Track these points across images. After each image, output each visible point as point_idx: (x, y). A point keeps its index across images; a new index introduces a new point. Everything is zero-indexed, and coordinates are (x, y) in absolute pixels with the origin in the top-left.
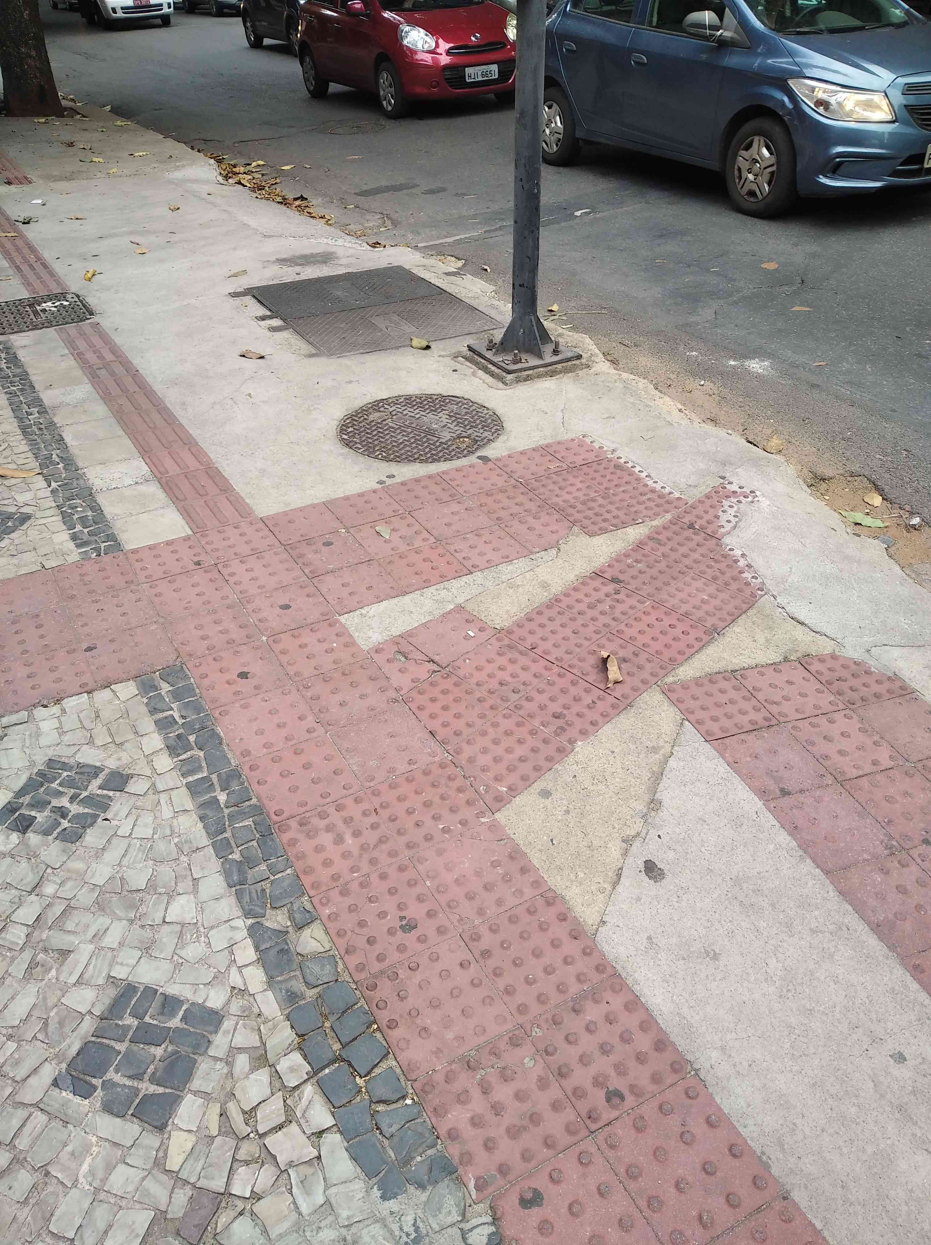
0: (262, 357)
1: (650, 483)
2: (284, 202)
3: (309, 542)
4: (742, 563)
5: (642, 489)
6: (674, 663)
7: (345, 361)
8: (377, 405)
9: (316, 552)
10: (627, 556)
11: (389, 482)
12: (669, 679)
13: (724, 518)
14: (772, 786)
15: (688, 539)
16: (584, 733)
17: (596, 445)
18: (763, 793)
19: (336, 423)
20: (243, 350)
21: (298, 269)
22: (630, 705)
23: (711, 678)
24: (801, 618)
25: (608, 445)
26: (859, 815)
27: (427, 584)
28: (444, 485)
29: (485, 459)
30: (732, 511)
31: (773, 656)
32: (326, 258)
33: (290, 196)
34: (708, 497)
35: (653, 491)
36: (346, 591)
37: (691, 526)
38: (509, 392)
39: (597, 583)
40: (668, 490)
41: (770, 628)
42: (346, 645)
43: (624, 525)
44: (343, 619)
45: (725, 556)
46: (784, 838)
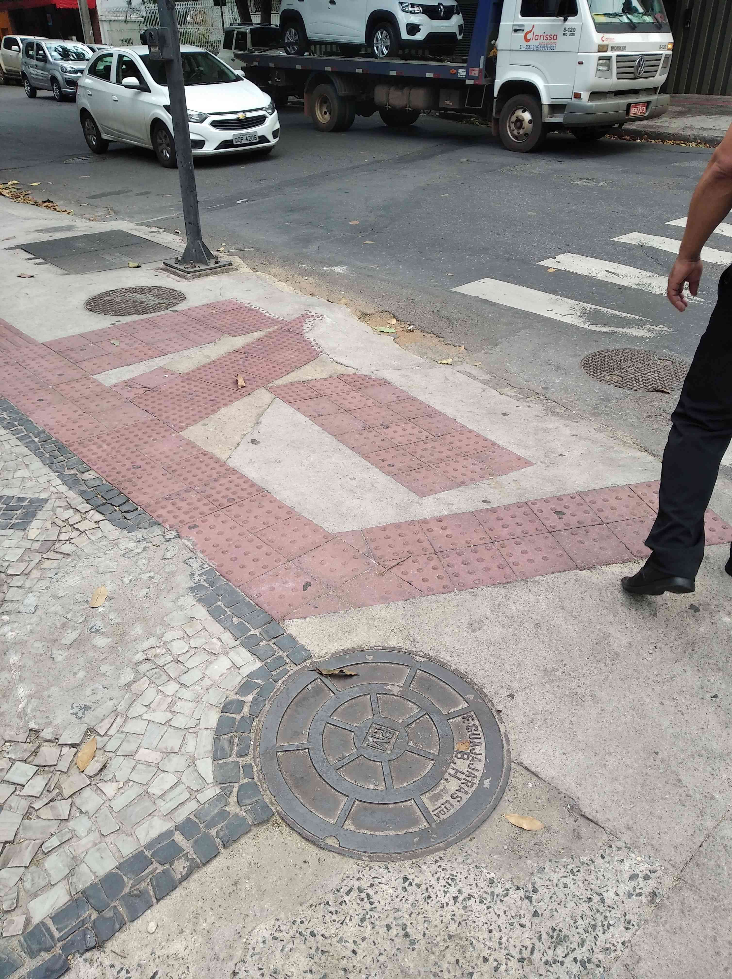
0: (32, 277)
1: (268, 315)
2: (36, 204)
3: (72, 350)
4: (313, 343)
5: (263, 317)
6: (273, 380)
7: (86, 276)
8: (108, 293)
9: (76, 353)
10: (253, 343)
11: (117, 323)
12: (270, 385)
13: (305, 326)
14: (315, 414)
15: (286, 335)
16: (225, 405)
17: (239, 302)
18: (310, 417)
19: (83, 303)
20: (19, 274)
21: (51, 234)
22: (250, 394)
23: (292, 384)
24: (341, 362)
25: (245, 302)
26: (354, 420)
27: (142, 360)
28: (150, 323)
29: (175, 311)
30: (311, 323)
31: (325, 376)
32: (69, 228)
33: (40, 201)
34: (298, 318)
35: (269, 318)
36: (95, 367)
37: (288, 330)
38: (189, 283)
39: (237, 354)
40: (277, 317)
41: (324, 366)
42: (97, 385)
43: (252, 331)
44: (95, 377)
45: (305, 341)
46: (317, 428)
